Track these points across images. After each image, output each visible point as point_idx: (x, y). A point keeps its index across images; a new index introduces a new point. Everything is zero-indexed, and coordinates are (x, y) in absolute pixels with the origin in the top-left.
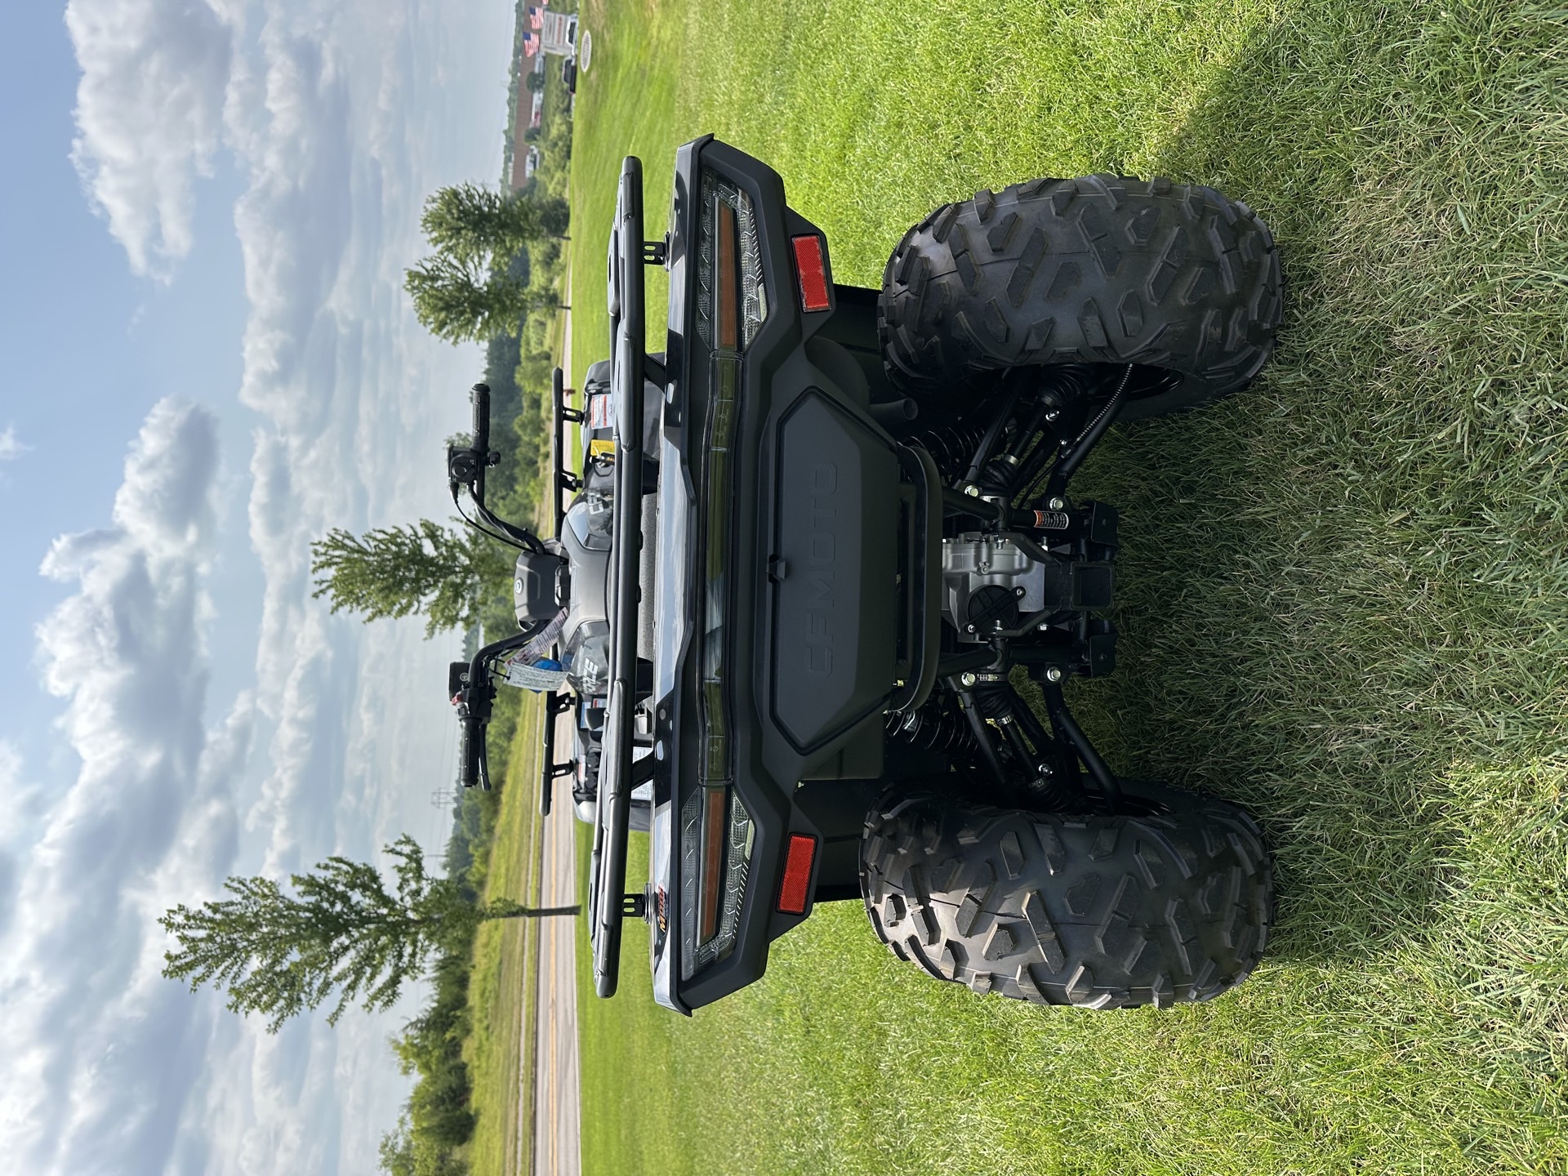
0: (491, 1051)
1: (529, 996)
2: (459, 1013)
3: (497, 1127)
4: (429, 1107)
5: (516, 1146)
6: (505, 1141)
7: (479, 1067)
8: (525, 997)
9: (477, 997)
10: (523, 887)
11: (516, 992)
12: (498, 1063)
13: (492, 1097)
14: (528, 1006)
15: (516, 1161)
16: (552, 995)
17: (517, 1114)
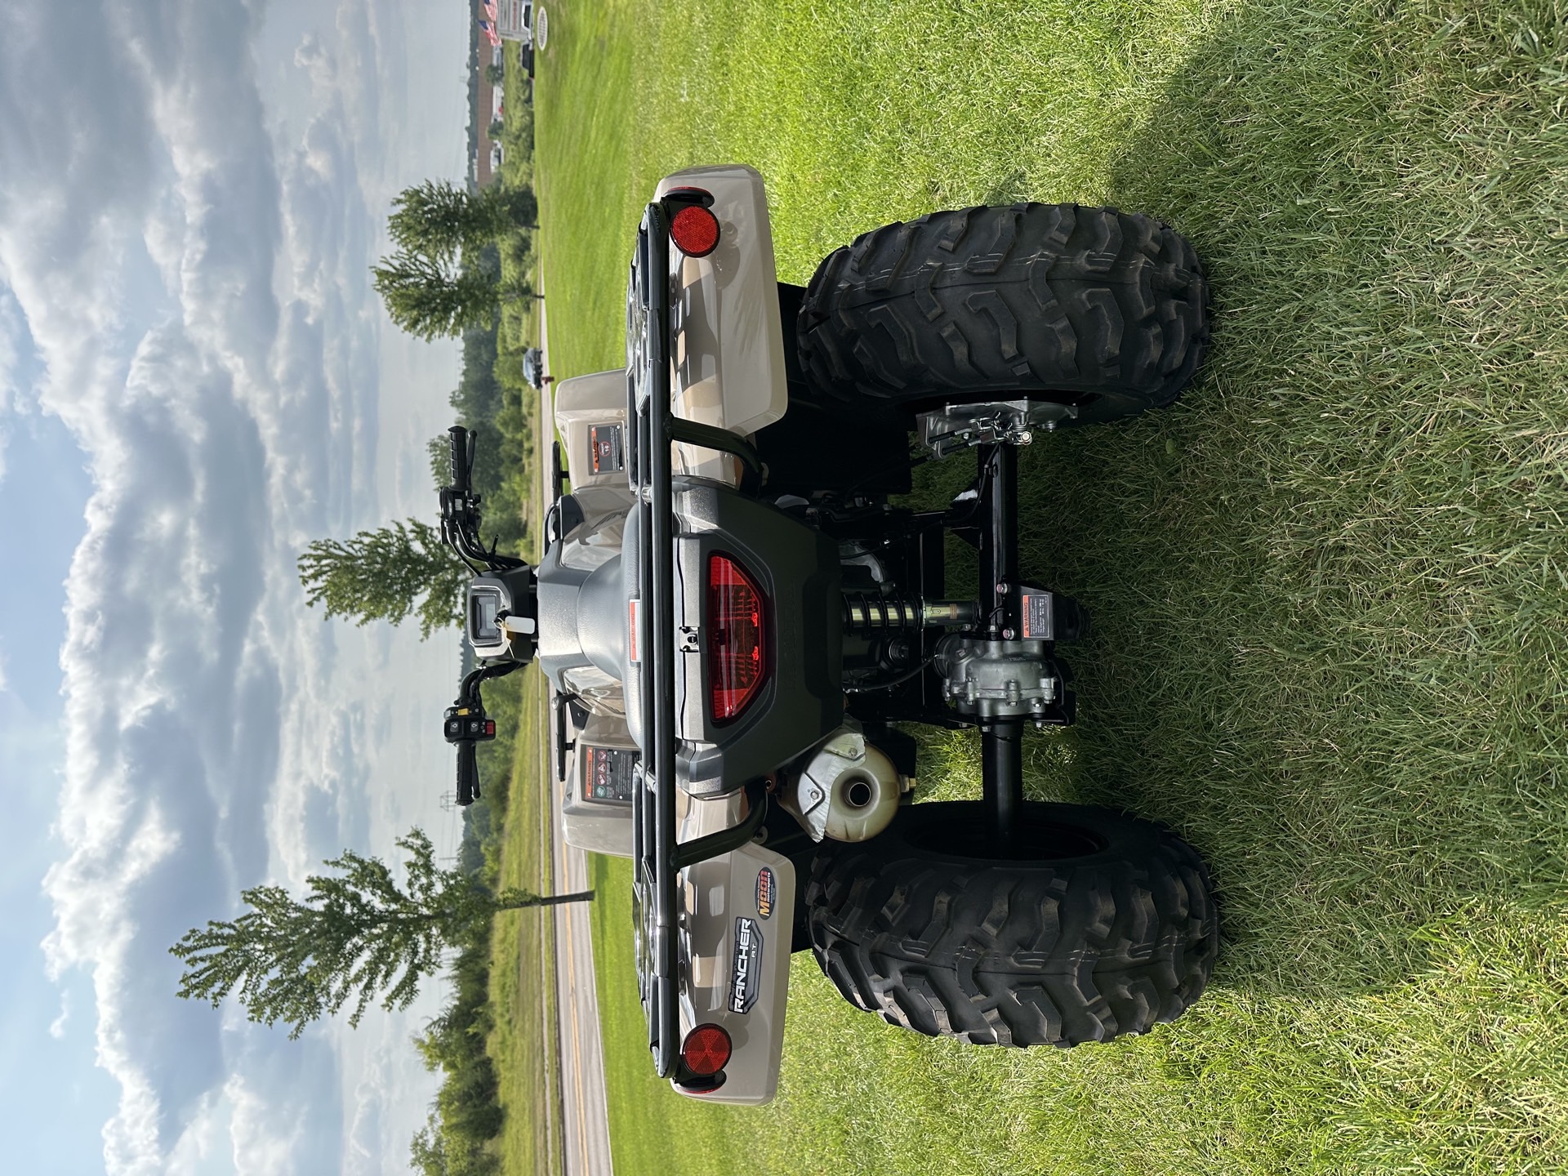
0: (514, 1044)
1: (549, 987)
2: (480, 1010)
3: (526, 1118)
4: (457, 1104)
5: (546, 1136)
6: (535, 1132)
7: (503, 1061)
8: (544, 988)
9: (498, 992)
10: (536, 881)
11: (536, 984)
12: (523, 1056)
13: (519, 1090)
14: (549, 998)
15: (547, 1150)
16: (571, 982)
17: (545, 1105)
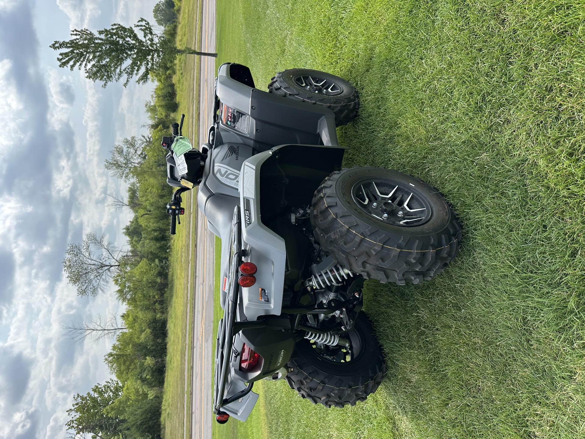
0: (183, 83)
2: (171, 65)
7: (179, 87)
9: (178, 61)
